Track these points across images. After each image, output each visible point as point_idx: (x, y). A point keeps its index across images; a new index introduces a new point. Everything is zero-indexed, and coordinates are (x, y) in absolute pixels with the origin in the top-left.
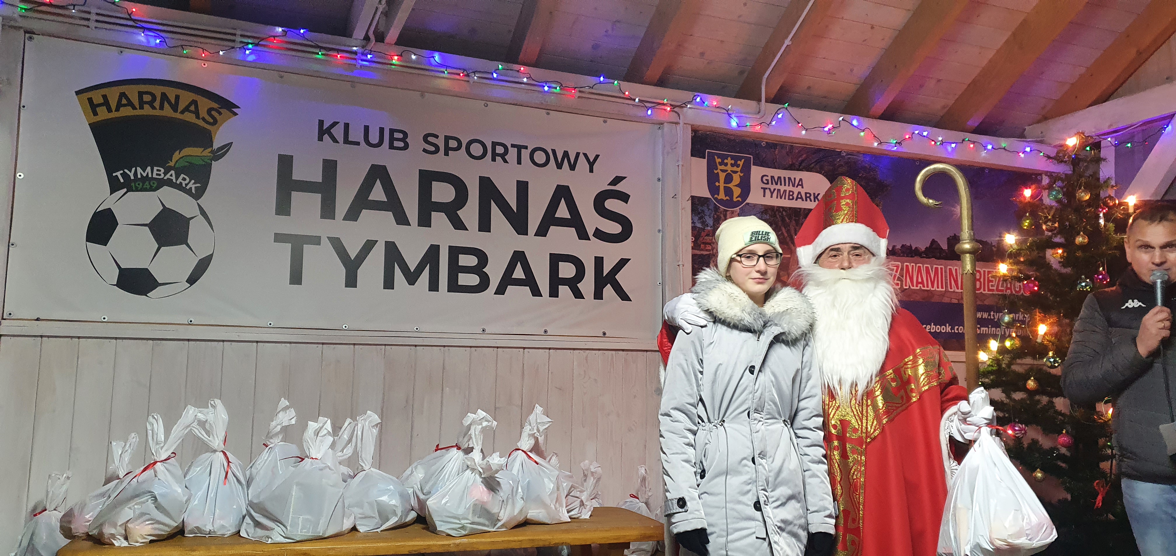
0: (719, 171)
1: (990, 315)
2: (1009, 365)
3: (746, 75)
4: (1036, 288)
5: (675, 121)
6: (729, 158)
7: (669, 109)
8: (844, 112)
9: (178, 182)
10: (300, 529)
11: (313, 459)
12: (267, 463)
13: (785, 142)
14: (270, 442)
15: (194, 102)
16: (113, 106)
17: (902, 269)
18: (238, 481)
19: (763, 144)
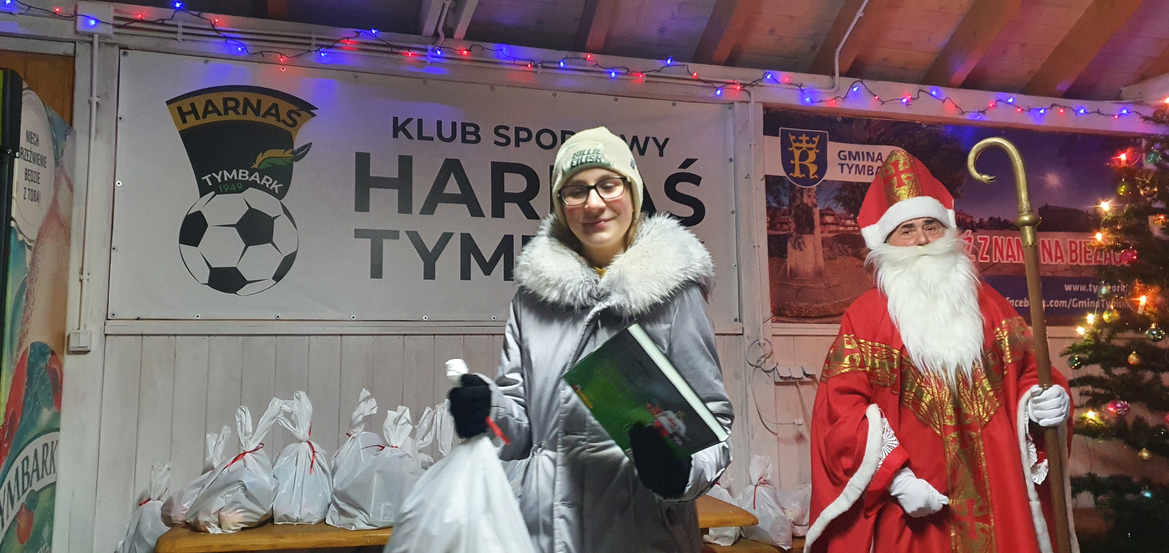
0: (793, 148)
1: (1087, 287)
2: (1109, 339)
3: (818, 49)
4: (1135, 257)
5: (746, 100)
6: (804, 135)
7: (739, 88)
8: (922, 83)
9: (262, 183)
10: (382, 515)
11: (392, 447)
12: (350, 452)
13: (862, 116)
14: (354, 432)
15: (275, 106)
16: (201, 113)
17: (991, 243)
18: (324, 470)
19: (839, 119)
